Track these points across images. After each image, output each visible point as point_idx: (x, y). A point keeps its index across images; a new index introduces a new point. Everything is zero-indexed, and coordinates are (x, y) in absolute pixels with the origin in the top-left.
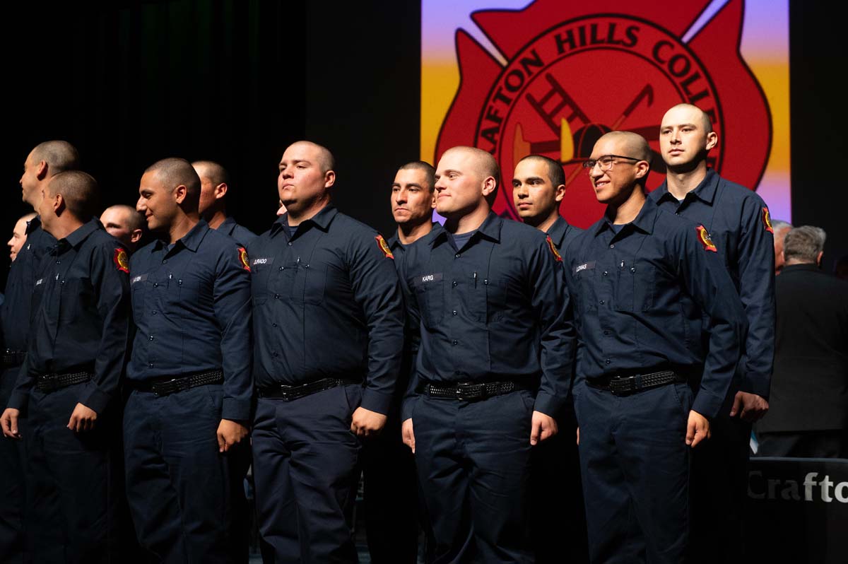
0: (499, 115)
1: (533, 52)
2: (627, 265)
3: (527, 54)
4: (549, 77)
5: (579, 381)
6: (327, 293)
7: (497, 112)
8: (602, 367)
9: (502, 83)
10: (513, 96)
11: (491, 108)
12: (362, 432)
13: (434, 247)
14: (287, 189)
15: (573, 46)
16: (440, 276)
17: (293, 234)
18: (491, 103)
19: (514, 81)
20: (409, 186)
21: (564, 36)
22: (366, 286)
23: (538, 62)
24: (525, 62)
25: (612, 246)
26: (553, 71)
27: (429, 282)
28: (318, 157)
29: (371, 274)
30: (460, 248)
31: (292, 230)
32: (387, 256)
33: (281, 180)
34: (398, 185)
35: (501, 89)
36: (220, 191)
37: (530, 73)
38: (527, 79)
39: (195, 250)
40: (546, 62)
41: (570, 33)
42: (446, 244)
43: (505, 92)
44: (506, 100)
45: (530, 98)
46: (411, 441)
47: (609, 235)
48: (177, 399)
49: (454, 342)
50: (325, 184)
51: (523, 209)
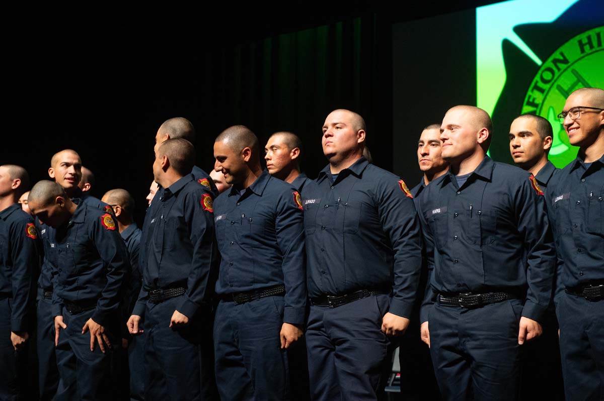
0: (536, 102)
1: (562, 54)
2: (594, 195)
3: (557, 55)
4: (574, 72)
5: (559, 291)
6: (361, 224)
7: (534, 99)
8: (576, 278)
9: (537, 78)
10: (546, 87)
11: (530, 97)
12: (390, 332)
13: (442, 187)
14: (328, 145)
15: (592, 47)
16: (445, 208)
17: (334, 180)
18: (529, 93)
19: (547, 76)
20: (430, 142)
21: (585, 41)
22: (391, 219)
23: (565, 61)
24: (555, 61)
25: (583, 180)
26: (576, 67)
27: (437, 214)
28: (351, 120)
29: (395, 209)
30: (460, 186)
31: (333, 177)
32: (407, 196)
33: (324, 139)
34: (423, 142)
35: (537, 82)
36: (295, 153)
37: (559, 69)
38: (557, 73)
39: (260, 194)
40: (571, 60)
41: (589, 38)
42: (451, 184)
43: (541, 84)
44: (542, 91)
45: (560, 88)
46: (427, 340)
47: (581, 171)
48: (250, 306)
49: (455, 261)
50: (357, 141)
51: (517, 157)
